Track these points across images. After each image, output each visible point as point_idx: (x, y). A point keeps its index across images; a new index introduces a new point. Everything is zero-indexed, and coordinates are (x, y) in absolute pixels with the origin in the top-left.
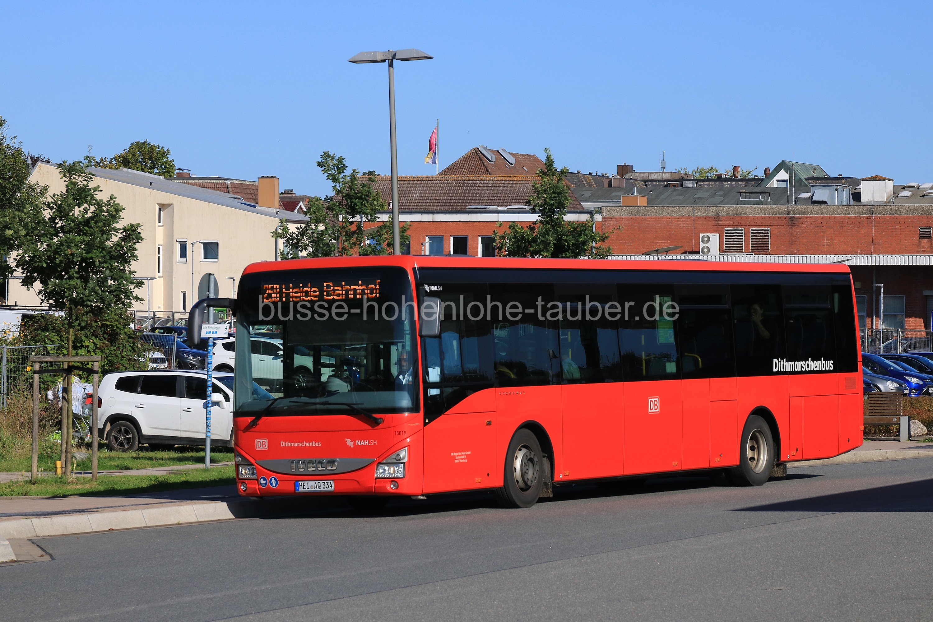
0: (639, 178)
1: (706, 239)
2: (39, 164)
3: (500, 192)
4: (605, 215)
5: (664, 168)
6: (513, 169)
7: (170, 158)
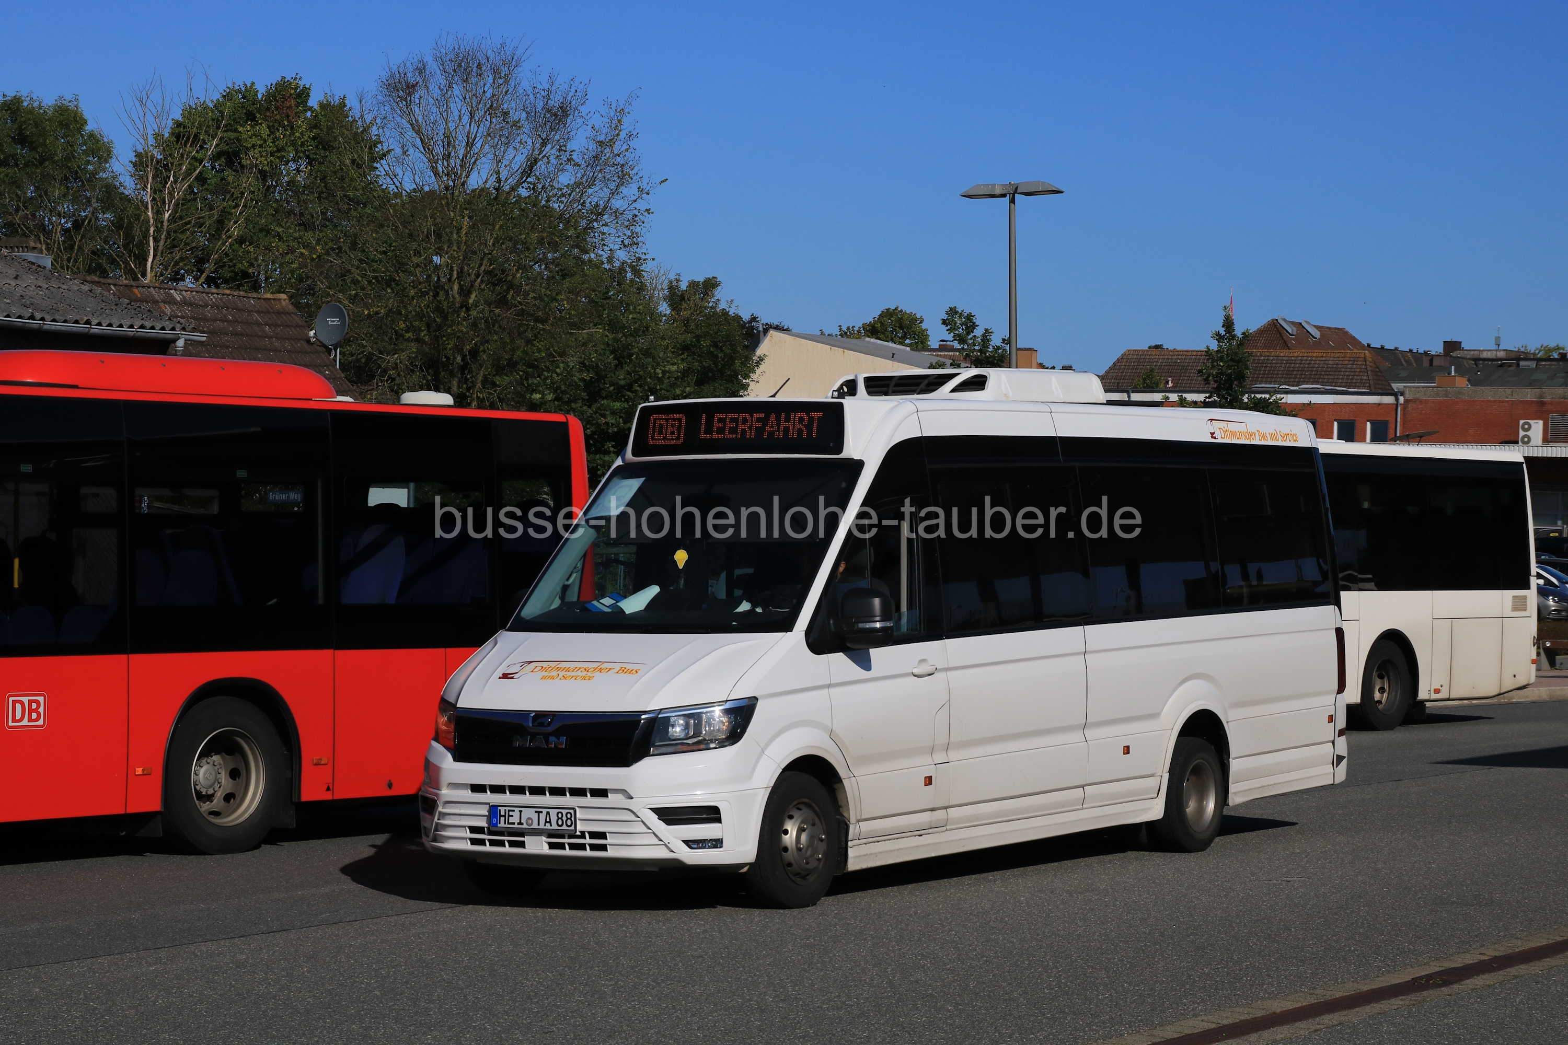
0: (1468, 357)
1: (1526, 426)
2: (772, 332)
4: (1407, 396)
5: (1499, 345)
6: (1318, 344)
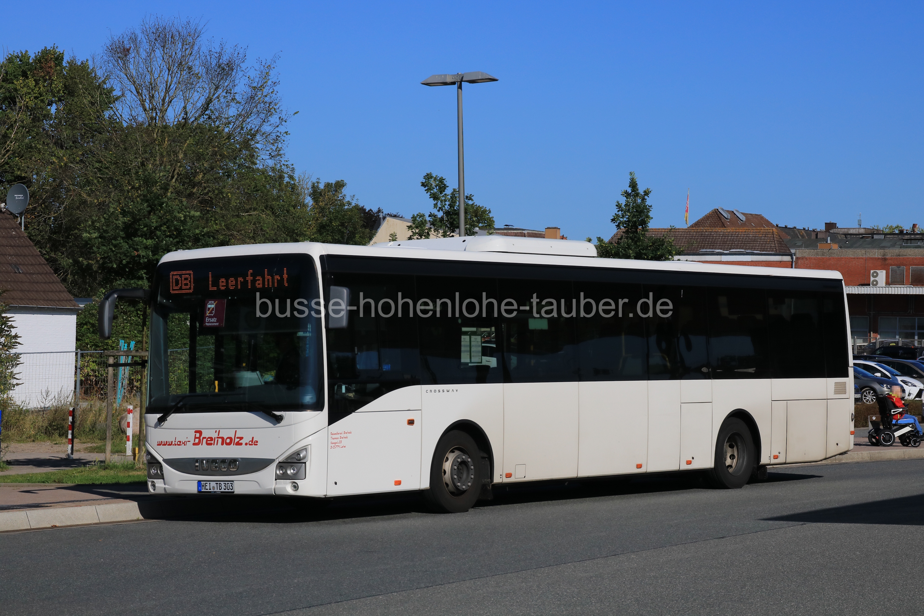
0: (841, 233)
1: (875, 274)
2: (388, 218)
3: (729, 240)
4: (798, 256)
5: (860, 225)
6: (744, 224)
7: (491, 215)
